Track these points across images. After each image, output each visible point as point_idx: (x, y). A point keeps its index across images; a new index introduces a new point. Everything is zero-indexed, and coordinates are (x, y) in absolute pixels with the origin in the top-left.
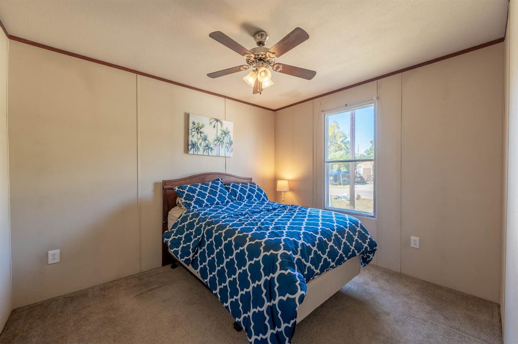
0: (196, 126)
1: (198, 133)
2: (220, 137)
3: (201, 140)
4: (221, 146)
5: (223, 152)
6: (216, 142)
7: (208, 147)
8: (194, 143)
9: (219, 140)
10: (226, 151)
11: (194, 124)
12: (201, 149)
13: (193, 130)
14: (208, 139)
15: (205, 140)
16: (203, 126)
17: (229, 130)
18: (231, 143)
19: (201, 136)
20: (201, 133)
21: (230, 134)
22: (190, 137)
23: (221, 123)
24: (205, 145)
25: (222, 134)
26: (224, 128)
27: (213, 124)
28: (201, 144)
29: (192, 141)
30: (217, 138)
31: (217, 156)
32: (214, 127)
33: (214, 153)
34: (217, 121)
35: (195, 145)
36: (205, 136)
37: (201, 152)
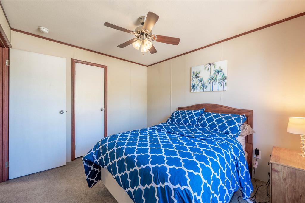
0: (195, 74)
1: (196, 78)
2: (213, 76)
3: (198, 82)
4: (214, 83)
5: (216, 87)
6: (210, 81)
7: (204, 86)
8: (194, 85)
9: (212, 79)
10: (219, 86)
11: (194, 73)
12: (198, 88)
13: (193, 77)
14: (203, 80)
15: (201, 81)
16: (200, 72)
17: (222, 68)
18: (225, 78)
19: (198, 79)
20: (198, 77)
21: (222, 71)
22: (192, 81)
23: (214, 65)
24: (201, 84)
25: (215, 73)
26: (217, 68)
27: (207, 69)
28: (198, 85)
29: (193, 84)
30: (211, 78)
31: (211, 91)
32: (208, 69)
33: (208, 89)
34: (211, 65)
35: (195, 86)
36: (201, 79)
37: (198, 90)
